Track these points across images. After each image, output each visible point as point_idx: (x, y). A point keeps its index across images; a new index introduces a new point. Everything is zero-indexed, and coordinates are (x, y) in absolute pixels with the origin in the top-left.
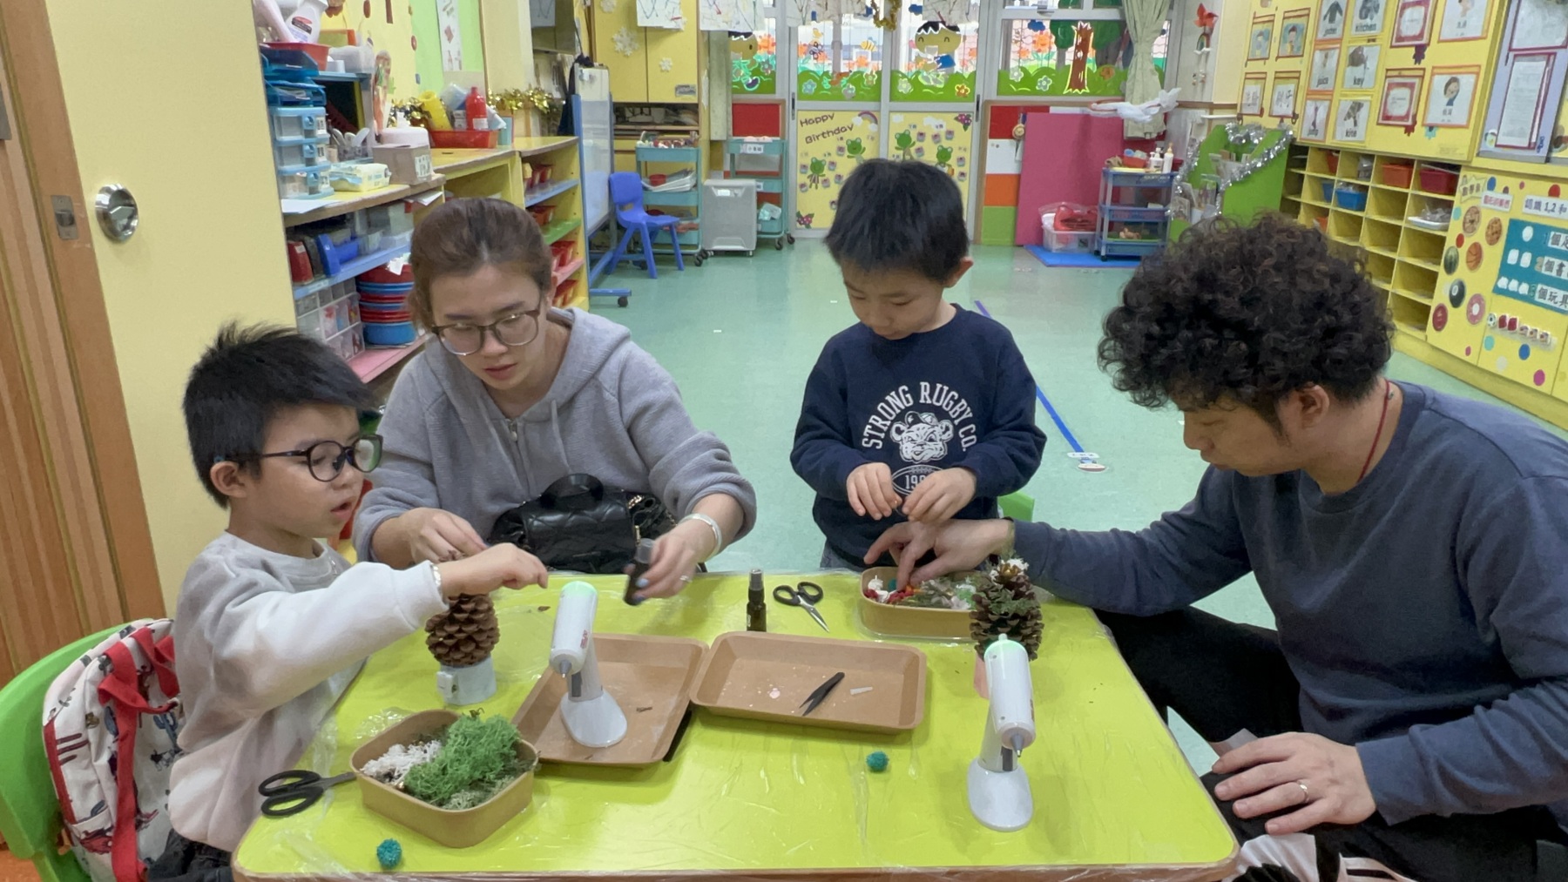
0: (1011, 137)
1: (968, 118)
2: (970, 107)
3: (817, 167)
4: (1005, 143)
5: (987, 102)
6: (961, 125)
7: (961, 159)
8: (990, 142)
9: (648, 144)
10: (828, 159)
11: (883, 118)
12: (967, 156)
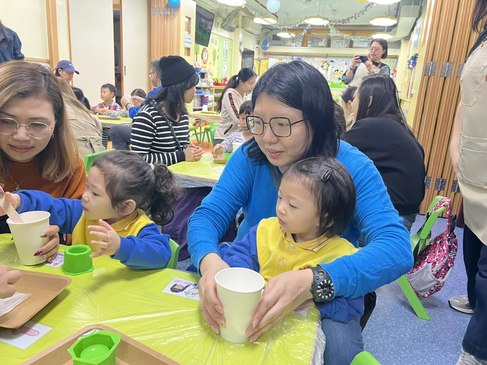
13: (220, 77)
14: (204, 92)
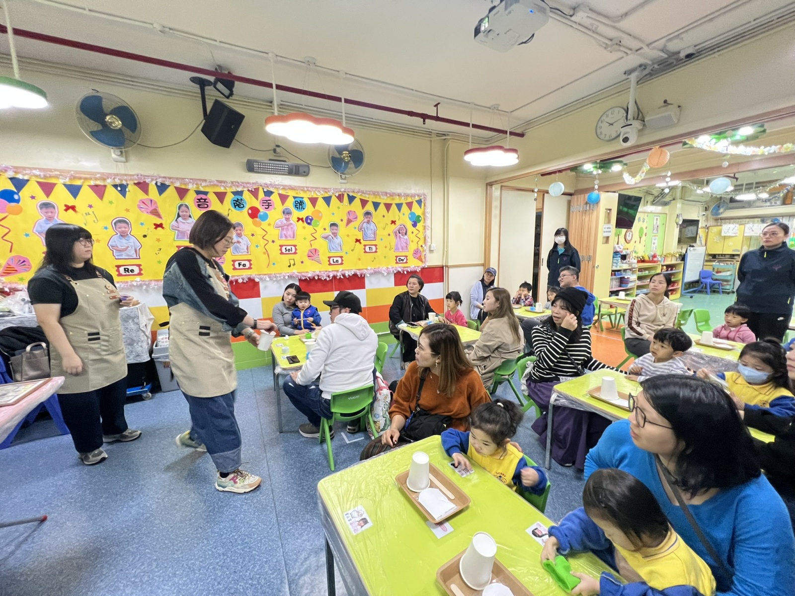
9: (718, 264)
13: (647, 255)
14: (624, 273)
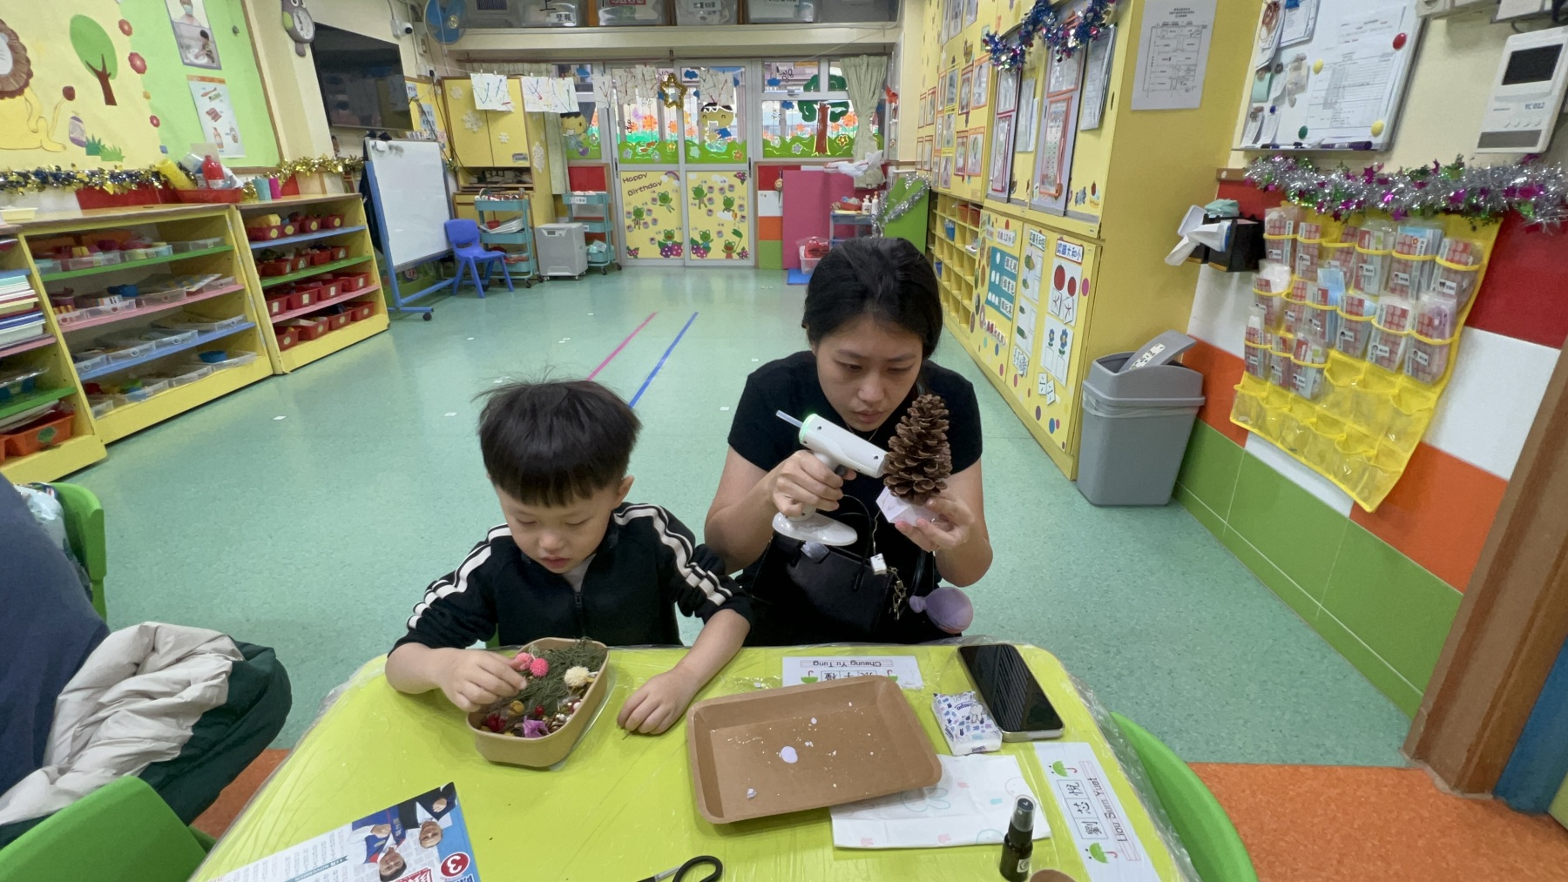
0: (773, 188)
1: (743, 175)
2: (744, 167)
3: (638, 213)
4: (770, 193)
5: (755, 163)
6: (739, 181)
7: (741, 206)
8: (759, 192)
9: (484, 198)
10: (646, 207)
11: (681, 174)
12: (745, 203)
